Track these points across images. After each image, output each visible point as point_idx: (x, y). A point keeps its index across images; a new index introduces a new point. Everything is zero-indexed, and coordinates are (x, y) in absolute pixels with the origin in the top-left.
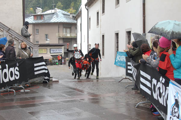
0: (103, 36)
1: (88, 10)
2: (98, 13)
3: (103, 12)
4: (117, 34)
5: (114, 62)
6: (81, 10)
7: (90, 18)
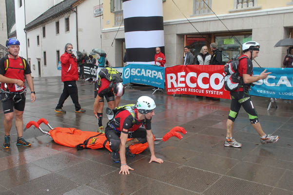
0: (45, 53)
1: (26, 33)
2: (38, 37)
3: (44, 36)
4: (58, 52)
5: (57, 69)
6: (16, 33)
7: (28, 40)
